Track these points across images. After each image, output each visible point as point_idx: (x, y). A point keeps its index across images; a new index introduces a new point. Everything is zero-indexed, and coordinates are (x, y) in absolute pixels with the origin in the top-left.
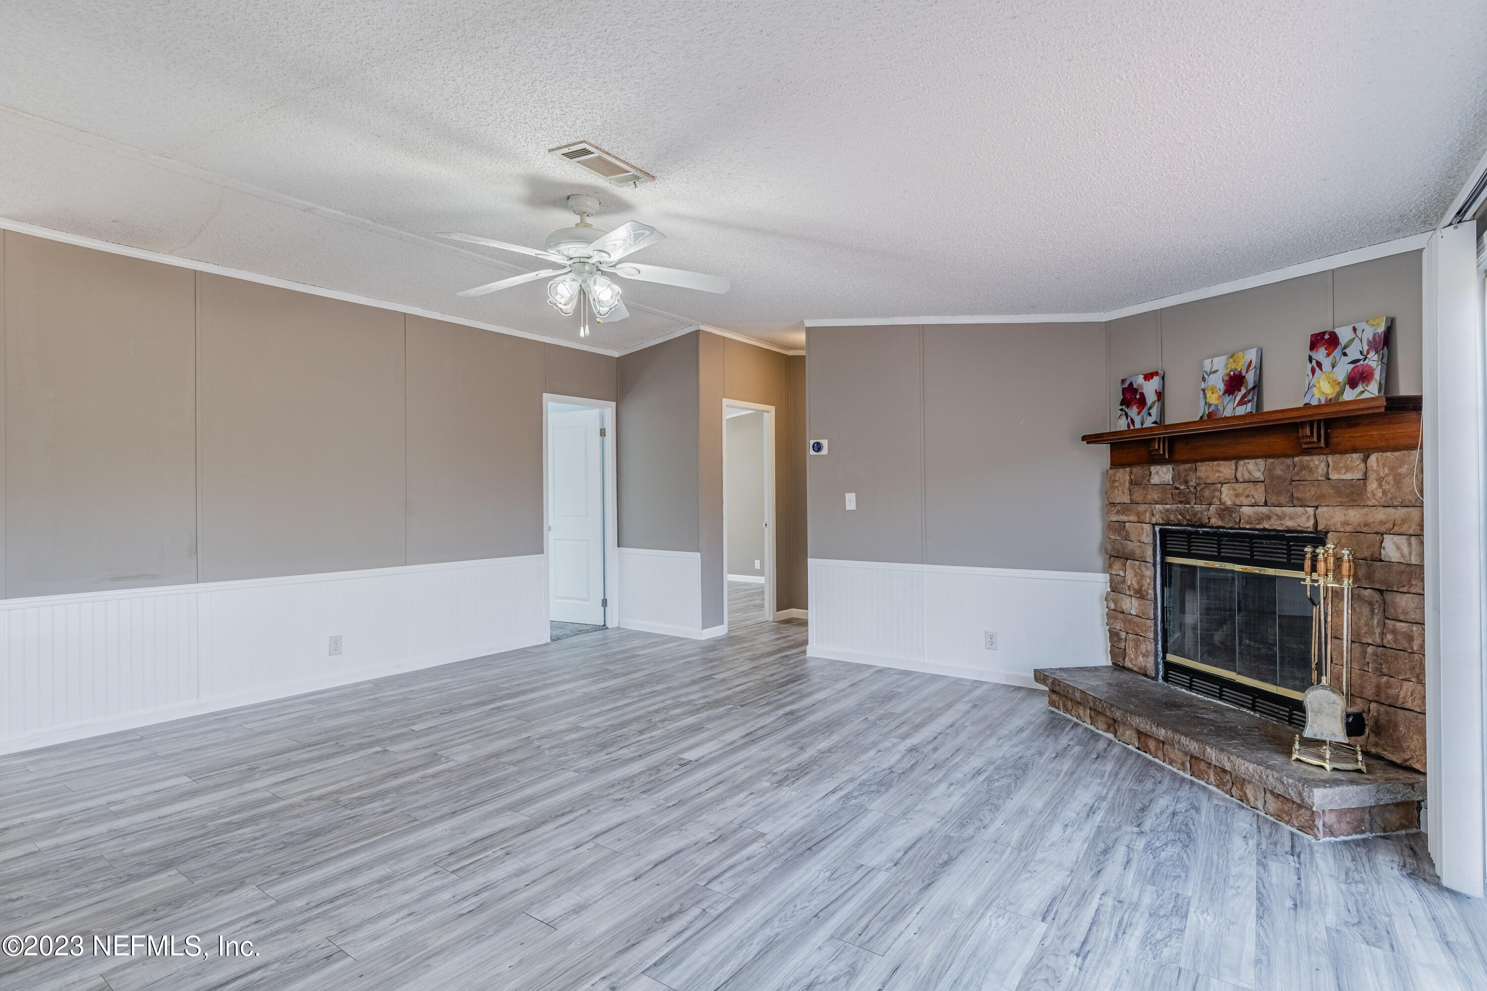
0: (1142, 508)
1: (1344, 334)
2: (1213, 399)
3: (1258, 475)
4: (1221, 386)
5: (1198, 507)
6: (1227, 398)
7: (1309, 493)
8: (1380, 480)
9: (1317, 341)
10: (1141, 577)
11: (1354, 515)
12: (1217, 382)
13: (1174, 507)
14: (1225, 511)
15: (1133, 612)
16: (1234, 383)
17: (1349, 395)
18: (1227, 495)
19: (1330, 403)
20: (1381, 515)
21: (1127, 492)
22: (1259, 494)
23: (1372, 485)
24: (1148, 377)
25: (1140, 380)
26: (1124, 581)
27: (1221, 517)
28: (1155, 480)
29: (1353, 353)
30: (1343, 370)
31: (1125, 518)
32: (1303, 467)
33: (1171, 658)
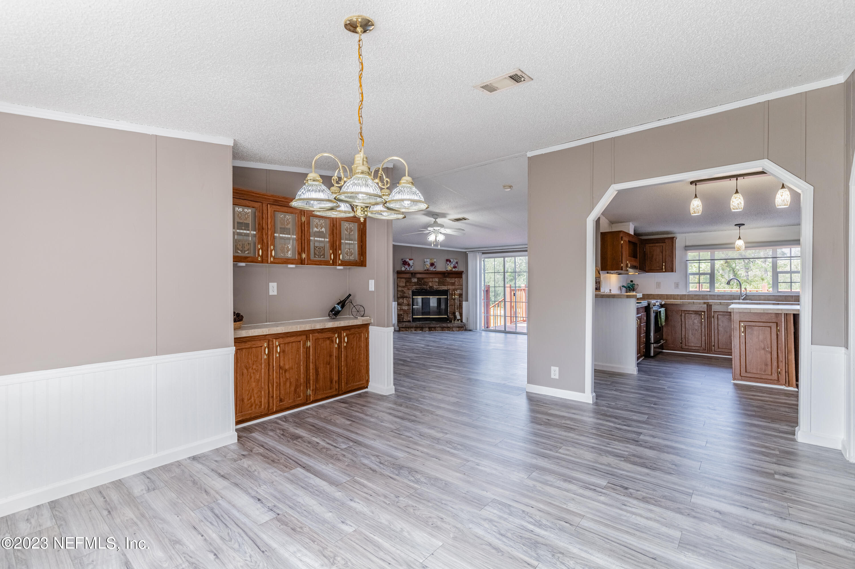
0: (409, 287)
1: (452, 260)
2: (428, 267)
3: (437, 281)
4: (429, 265)
5: (424, 286)
6: (431, 267)
7: (446, 284)
8: (457, 282)
9: (447, 260)
10: (409, 301)
11: (453, 287)
12: (428, 264)
13: (418, 286)
14: (430, 287)
15: (406, 309)
16: (432, 264)
17: (454, 270)
18: (430, 284)
19: (451, 271)
20: (457, 287)
21: (404, 283)
22: (437, 284)
23: (456, 283)
24: (410, 260)
25: (408, 260)
26: (403, 302)
27: (429, 288)
28: (413, 281)
29: (454, 263)
30: (452, 266)
31: (404, 289)
32: (446, 280)
33: (414, 317)
